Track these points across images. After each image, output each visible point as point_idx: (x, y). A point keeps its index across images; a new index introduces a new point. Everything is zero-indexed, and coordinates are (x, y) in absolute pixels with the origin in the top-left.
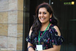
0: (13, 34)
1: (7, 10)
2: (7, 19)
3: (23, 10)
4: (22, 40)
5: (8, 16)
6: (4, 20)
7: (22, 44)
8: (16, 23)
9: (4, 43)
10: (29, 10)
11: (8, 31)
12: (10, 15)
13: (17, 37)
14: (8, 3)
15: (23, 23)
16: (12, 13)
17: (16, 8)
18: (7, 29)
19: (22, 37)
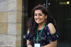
0: (12, 32)
1: (7, 11)
2: (7, 18)
3: (22, 10)
4: (21, 38)
5: (7, 16)
6: (4, 19)
7: (21, 42)
8: (16, 22)
9: (4, 41)
10: (27, 10)
11: (8, 30)
12: (10, 14)
13: (16, 35)
14: (8, 4)
15: (21, 22)
16: (11, 13)
17: (15, 8)
18: (6, 28)
19: (21, 35)
